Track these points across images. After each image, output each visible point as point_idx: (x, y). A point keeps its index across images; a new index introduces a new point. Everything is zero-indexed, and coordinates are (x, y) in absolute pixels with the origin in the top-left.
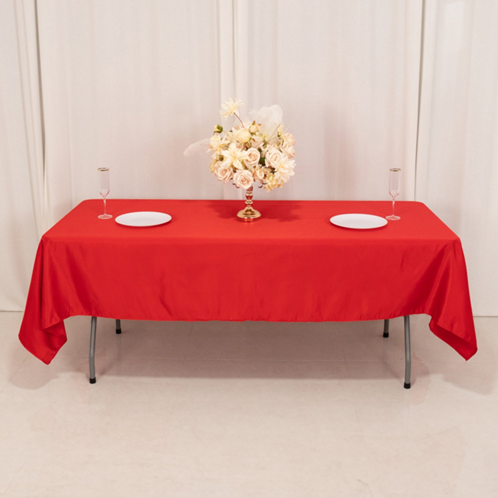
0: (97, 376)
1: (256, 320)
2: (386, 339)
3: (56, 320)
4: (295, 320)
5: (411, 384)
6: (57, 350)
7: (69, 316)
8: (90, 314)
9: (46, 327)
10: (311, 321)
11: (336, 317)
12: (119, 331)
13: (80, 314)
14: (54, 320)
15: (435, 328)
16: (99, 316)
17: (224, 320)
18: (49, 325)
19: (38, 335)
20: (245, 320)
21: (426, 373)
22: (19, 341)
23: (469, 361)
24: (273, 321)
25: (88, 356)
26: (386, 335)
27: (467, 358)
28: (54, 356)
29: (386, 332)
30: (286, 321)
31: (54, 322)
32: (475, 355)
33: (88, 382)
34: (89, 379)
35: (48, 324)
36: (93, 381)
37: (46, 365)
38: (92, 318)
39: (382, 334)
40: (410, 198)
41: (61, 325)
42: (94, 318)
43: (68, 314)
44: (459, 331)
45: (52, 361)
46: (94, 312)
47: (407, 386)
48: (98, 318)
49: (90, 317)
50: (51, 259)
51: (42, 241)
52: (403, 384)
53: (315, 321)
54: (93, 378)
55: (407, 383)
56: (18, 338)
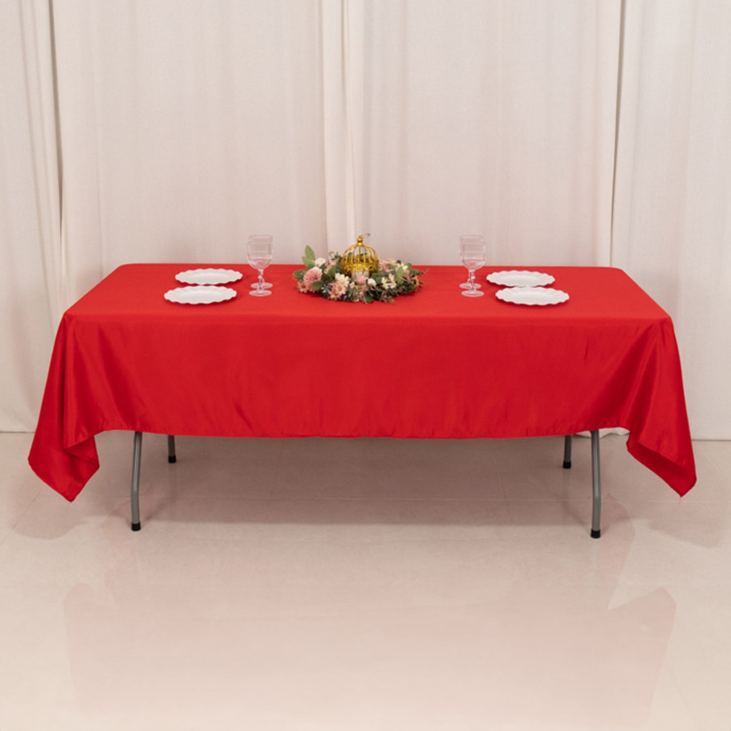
0: (141, 520)
1: (376, 436)
2: (566, 470)
3: (84, 436)
4: (432, 436)
5: (601, 532)
6: (84, 482)
7: (102, 430)
8: (133, 428)
9: (70, 445)
10: (455, 437)
11: (490, 433)
12: (172, 459)
13: (118, 429)
14: (81, 436)
15: (636, 448)
16: (146, 431)
17: (328, 436)
18: (74, 443)
19: (57, 457)
20: (358, 436)
21: (624, 517)
22: (29, 467)
23: (685, 497)
24: (399, 437)
25: (129, 494)
26: (567, 465)
27: (682, 493)
28: (79, 490)
29: (567, 461)
30: (418, 437)
31: (81, 439)
32: (693, 488)
33: (129, 529)
34: (131, 525)
35: (71, 442)
36: (136, 527)
37: (68, 502)
38: (136, 433)
39: (562, 463)
40: (604, 263)
41: (91, 444)
42: (138, 435)
43: (100, 427)
44: (669, 451)
45: (78, 497)
46: (138, 426)
47: (596, 534)
48: (144, 434)
49: (132, 433)
50: (76, 347)
51: (64, 320)
52: (590, 532)
53: (460, 438)
54: (136, 522)
55: (596, 529)
56: (27, 462)
